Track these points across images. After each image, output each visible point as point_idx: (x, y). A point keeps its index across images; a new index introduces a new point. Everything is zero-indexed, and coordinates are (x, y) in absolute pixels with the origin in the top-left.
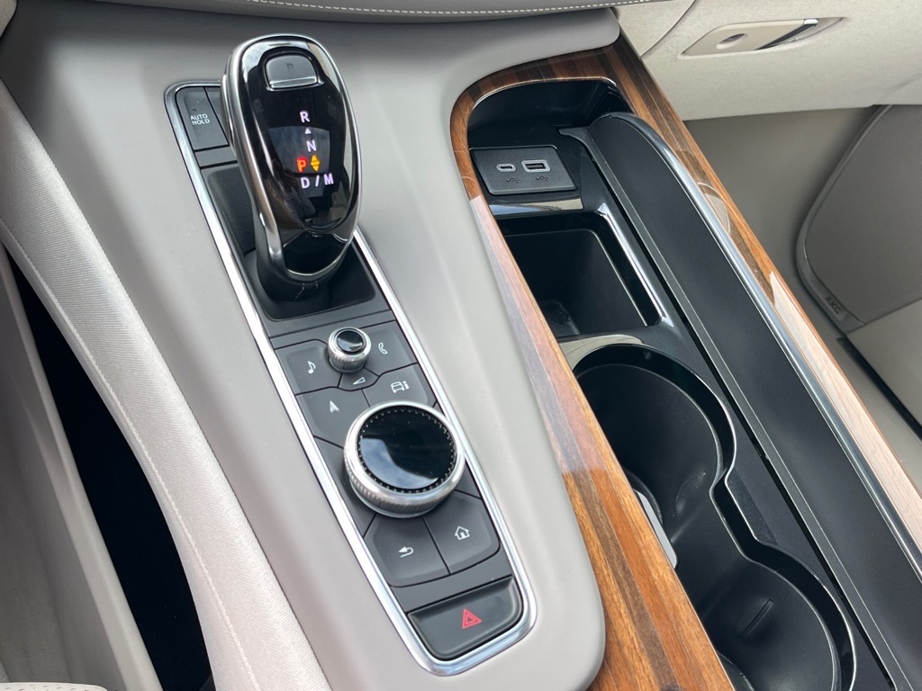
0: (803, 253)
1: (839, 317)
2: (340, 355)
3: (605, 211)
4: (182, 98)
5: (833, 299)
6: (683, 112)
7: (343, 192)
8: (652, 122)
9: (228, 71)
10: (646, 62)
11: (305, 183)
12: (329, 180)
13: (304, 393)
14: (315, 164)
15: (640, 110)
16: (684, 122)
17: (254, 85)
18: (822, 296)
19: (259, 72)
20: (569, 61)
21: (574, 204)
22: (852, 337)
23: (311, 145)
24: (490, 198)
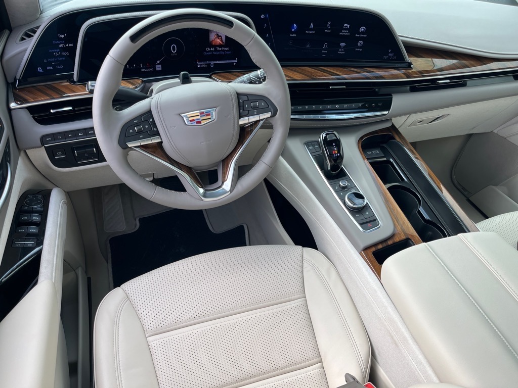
0: (454, 176)
1: (466, 193)
2: (342, 185)
3: (391, 160)
4: (307, 144)
5: (463, 188)
6: (410, 139)
7: (340, 158)
8: (400, 141)
9: (320, 138)
10: (399, 129)
11: (335, 155)
12: (339, 155)
13: (336, 192)
14: (336, 152)
15: (398, 139)
16: (410, 143)
17: (325, 139)
18: (460, 188)
19: (325, 137)
20: (381, 130)
21: (385, 159)
22: (470, 199)
23: (335, 149)
24: (368, 159)
